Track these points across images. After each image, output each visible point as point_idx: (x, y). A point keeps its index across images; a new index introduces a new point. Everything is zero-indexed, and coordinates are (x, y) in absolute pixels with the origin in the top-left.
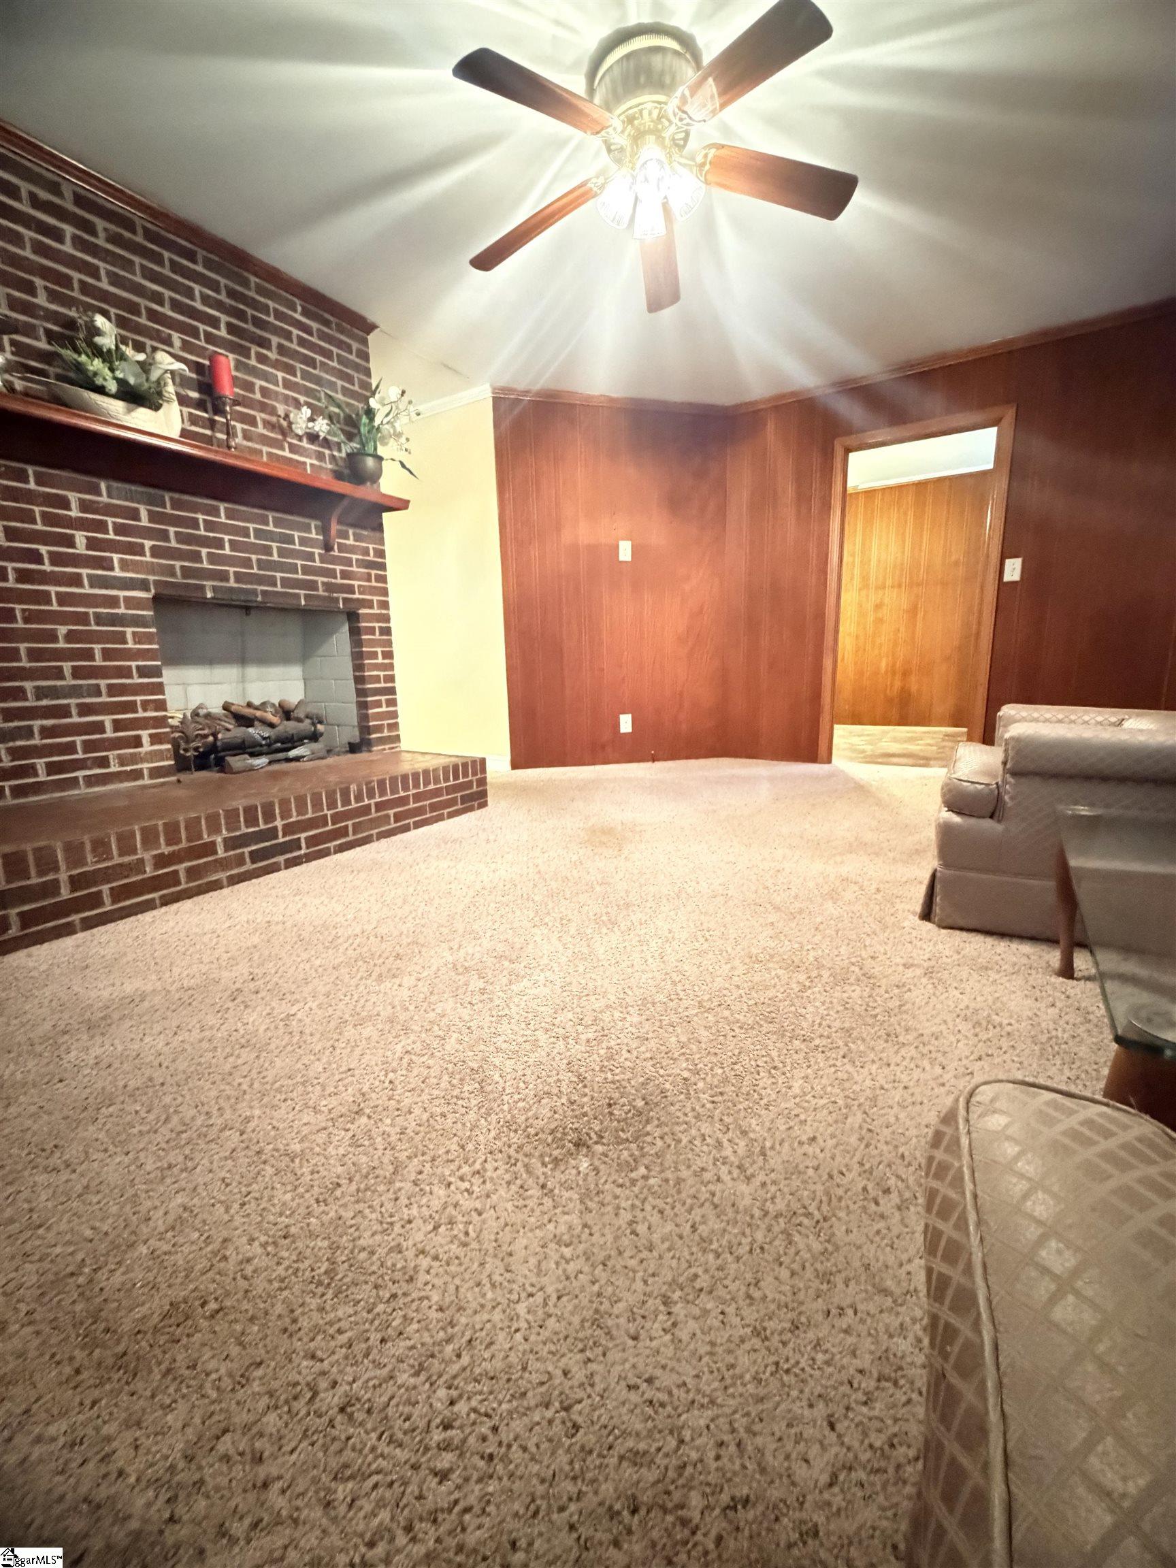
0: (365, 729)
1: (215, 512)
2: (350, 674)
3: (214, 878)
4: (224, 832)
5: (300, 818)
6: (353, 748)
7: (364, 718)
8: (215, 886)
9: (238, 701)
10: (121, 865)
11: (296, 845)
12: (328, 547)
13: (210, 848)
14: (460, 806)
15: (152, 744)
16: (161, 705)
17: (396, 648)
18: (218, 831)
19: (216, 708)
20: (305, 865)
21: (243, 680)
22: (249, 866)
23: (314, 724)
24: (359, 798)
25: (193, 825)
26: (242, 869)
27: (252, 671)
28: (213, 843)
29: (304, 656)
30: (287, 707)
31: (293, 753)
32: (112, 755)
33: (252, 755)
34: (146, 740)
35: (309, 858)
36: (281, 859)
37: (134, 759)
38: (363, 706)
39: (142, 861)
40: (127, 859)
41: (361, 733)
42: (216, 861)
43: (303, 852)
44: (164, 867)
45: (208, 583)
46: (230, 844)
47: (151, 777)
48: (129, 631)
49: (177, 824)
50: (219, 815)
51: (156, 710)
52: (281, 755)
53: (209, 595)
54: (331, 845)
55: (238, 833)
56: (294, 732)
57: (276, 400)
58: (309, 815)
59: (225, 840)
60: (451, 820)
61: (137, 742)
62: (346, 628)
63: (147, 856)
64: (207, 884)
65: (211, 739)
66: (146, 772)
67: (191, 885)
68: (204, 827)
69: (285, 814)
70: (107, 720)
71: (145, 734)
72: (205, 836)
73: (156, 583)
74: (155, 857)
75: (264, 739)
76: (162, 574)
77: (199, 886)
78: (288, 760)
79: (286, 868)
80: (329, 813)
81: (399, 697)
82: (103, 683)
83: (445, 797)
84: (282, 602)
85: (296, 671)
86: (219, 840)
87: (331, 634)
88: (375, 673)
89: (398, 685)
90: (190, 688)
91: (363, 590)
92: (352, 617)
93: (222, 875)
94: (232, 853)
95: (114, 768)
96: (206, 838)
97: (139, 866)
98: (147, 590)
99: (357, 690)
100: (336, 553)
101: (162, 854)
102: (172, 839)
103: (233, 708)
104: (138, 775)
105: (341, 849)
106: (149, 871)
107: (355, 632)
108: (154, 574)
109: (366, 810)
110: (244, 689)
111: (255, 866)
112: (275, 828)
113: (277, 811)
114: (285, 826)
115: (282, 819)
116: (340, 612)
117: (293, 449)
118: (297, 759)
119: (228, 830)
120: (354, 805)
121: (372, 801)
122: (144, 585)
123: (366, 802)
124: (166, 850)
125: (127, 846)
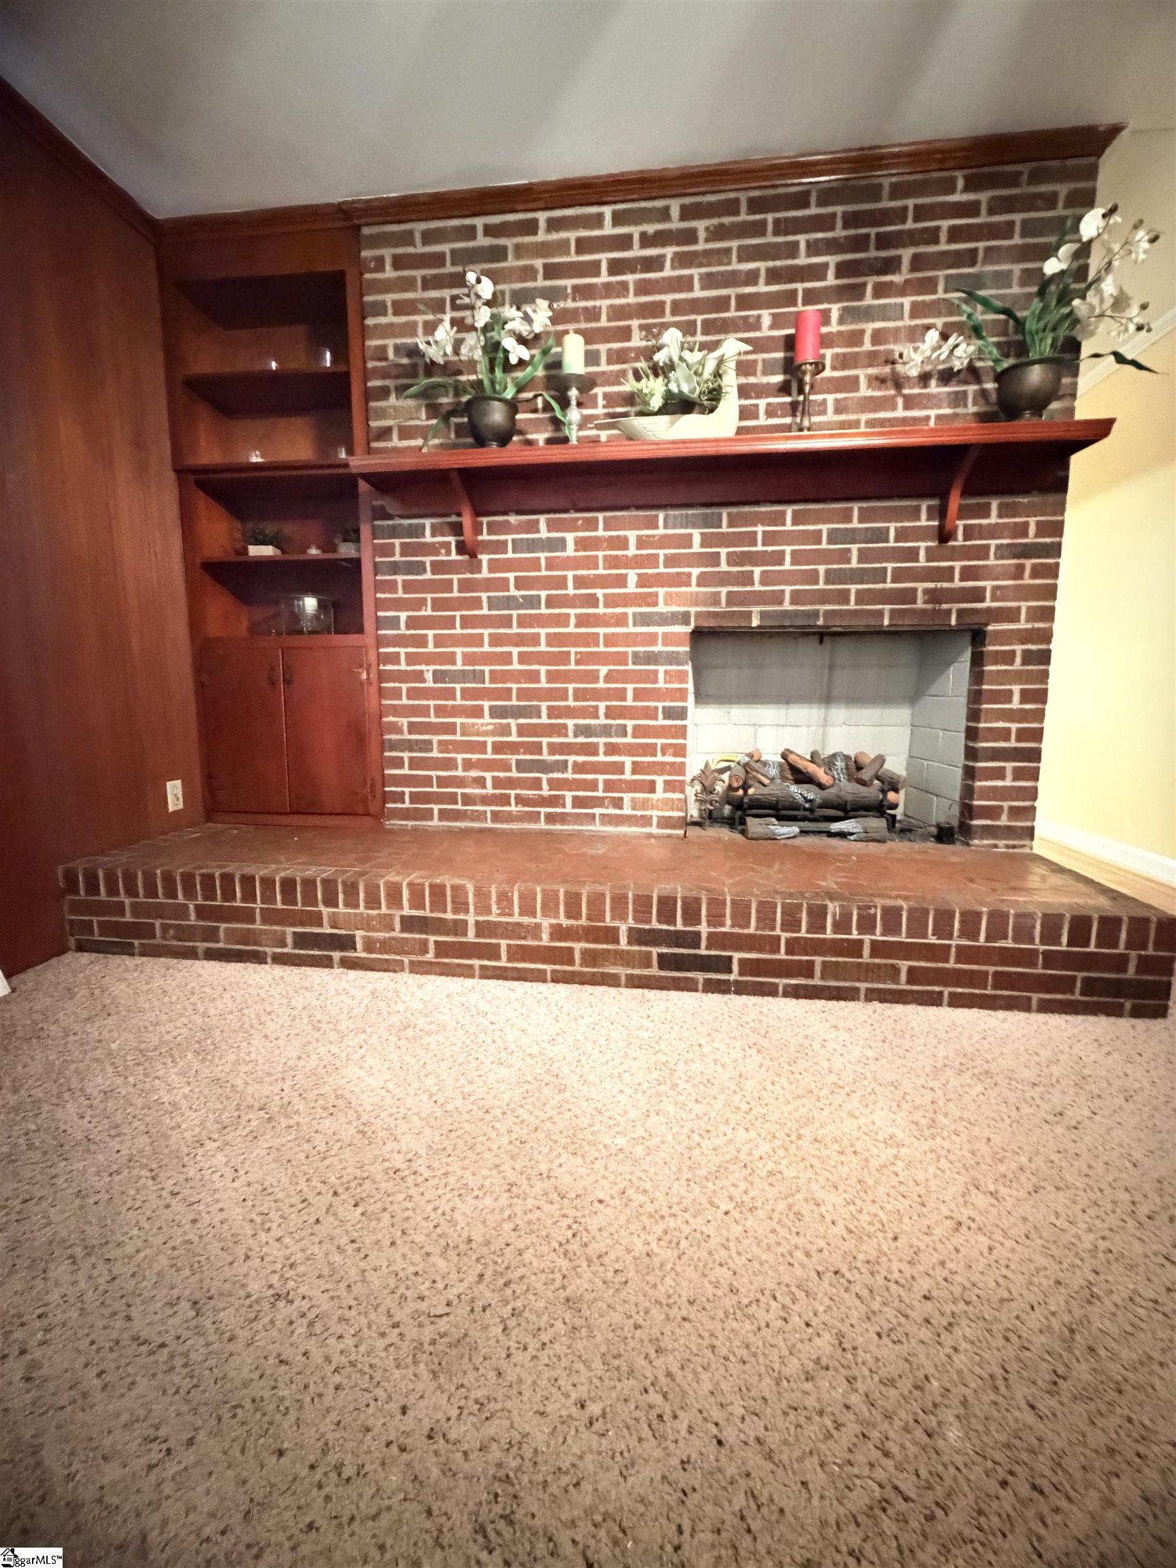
0: (968, 811)
1: (779, 519)
2: (962, 724)
3: (612, 970)
4: (630, 920)
5: (737, 930)
6: (944, 835)
7: (968, 792)
8: (610, 981)
9: (802, 750)
10: (519, 924)
11: (724, 965)
12: (944, 536)
13: (611, 935)
14: (1077, 996)
15: (665, 791)
16: (681, 751)
17: (1054, 686)
18: (624, 918)
19: (772, 755)
20: (732, 996)
21: (825, 723)
22: (654, 971)
23: (884, 792)
24: (842, 925)
25: (596, 901)
26: (646, 972)
27: (839, 713)
28: (616, 930)
29: (914, 697)
30: (860, 760)
31: (836, 827)
32: (627, 797)
33: (780, 818)
34: (660, 786)
35: (741, 989)
36: (700, 976)
37: (645, 804)
38: (970, 773)
39: (538, 926)
40: (526, 920)
41: (962, 813)
42: (616, 951)
43: (732, 977)
44: (560, 940)
45: (756, 609)
46: (638, 937)
47: (659, 826)
48: (661, 669)
49: (578, 896)
50: (626, 898)
51: (675, 755)
52: (822, 826)
53: (755, 622)
54: (782, 982)
55: (647, 927)
56: (849, 798)
57: (896, 341)
58: (752, 930)
59: (630, 930)
60: (1042, 1017)
61: (651, 788)
62: (967, 656)
63: (546, 923)
64: (603, 974)
65: (741, 792)
66: (655, 821)
67: (585, 969)
68: (608, 908)
69: (716, 918)
70: (628, 761)
71: (660, 780)
72: (608, 919)
73: (698, 615)
74: (552, 926)
75: (807, 800)
76: (705, 605)
77: (594, 974)
78: (830, 834)
79: (705, 991)
80: (785, 936)
81: (1045, 765)
82: (630, 724)
83: (1040, 971)
84: (860, 624)
85: (903, 714)
86: (623, 929)
87: (949, 664)
88: (1001, 724)
89: (1046, 746)
90: (760, 730)
91: (998, 593)
92: (978, 636)
93: (622, 971)
94: (636, 948)
95: (627, 811)
96: (608, 921)
97: (535, 930)
98: (687, 623)
99: (967, 748)
100: (959, 541)
101: (560, 925)
102: (573, 913)
103: (792, 758)
104: (646, 821)
105: (795, 993)
106: (545, 940)
107: (978, 660)
108: (696, 605)
109: (855, 948)
110: (824, 735)
111: (663, 973)
112: (698, 934)
113: (704, 912)
114: (711, 936)
115: (709, 924)
116: (953, 632)
117: (909, 403)
118: (842, 835)
119: (636, 920)
120: (829, 934)
121: (867, 938)
122: (684, 618)
123: (855, 935)
124: (565, 922)
125: (527, 909)
